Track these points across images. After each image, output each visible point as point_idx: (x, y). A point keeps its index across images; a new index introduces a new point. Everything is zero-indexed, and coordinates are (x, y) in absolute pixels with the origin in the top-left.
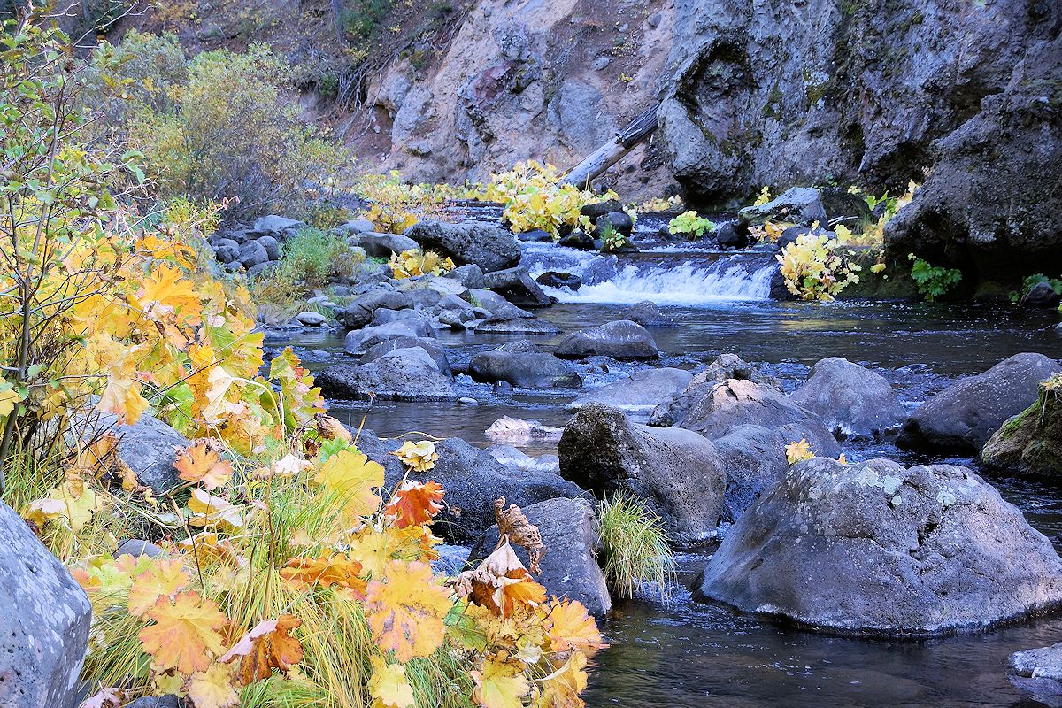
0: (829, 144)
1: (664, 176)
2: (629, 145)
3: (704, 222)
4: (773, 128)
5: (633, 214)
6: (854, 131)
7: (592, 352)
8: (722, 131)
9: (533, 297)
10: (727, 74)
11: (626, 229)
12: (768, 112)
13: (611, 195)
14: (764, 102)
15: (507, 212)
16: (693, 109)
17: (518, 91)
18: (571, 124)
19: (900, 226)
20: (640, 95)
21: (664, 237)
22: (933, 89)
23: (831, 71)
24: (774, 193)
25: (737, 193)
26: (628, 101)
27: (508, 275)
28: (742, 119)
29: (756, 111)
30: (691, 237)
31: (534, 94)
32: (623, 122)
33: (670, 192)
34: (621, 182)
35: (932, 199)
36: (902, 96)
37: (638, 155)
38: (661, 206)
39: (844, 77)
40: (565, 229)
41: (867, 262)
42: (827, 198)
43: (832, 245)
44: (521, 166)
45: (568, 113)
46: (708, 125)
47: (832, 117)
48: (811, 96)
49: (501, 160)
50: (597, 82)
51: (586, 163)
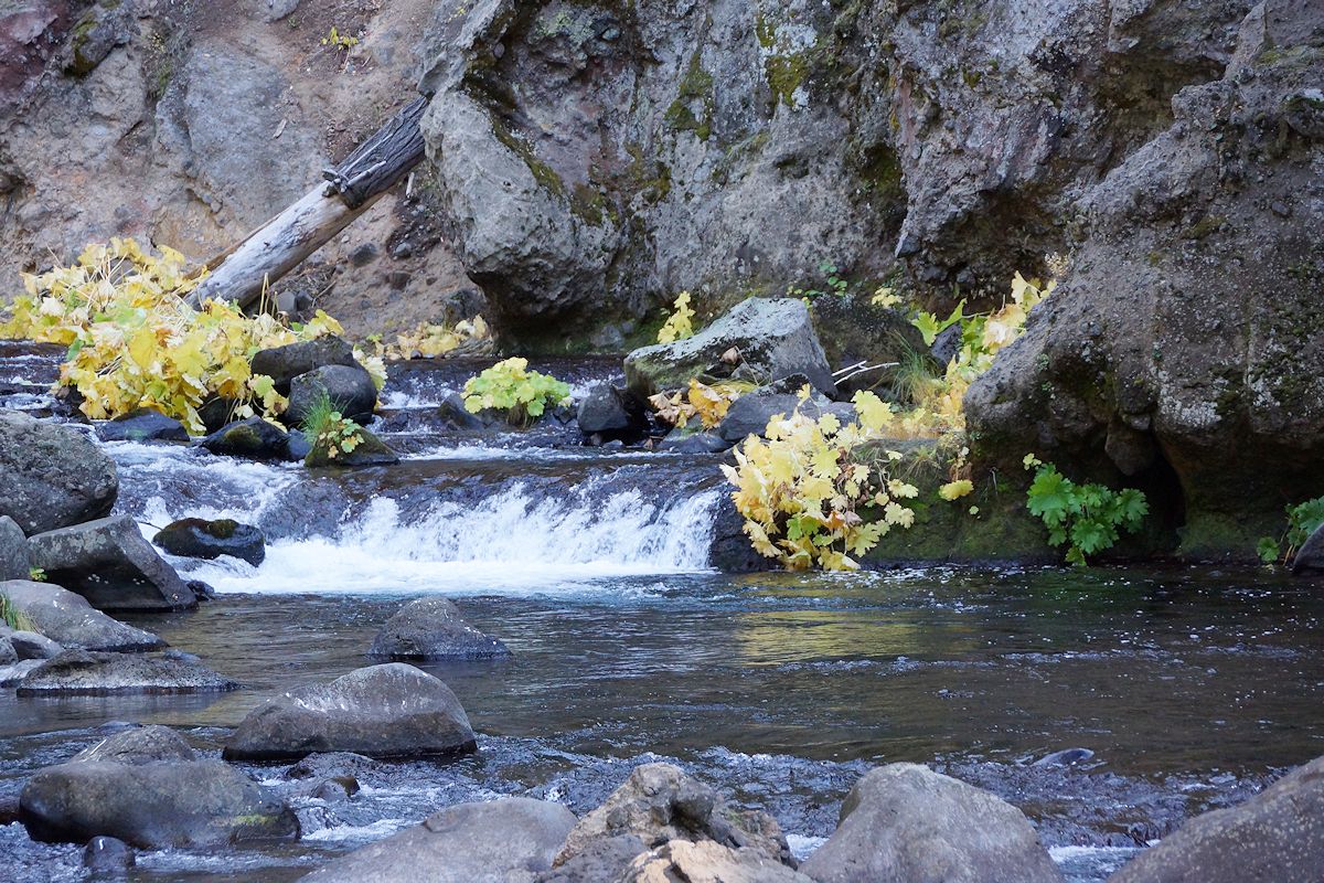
0: (823, 192)
1: (444, 272)
2: (356, 199)
3: (542, 383)
4: (693, 158)
5: (375, 366)
6: (880, 161)
7: (316, 745)
8: (575, 166)
9: (151, 586)
10: (580, 31)
11: (361, 407)
12: (681, 119)
13: (320, 325)
14: (668, 96)
15: (70, 370)
16: (505, 114)
17: (79, 71)
18: (214, 151)
19: (1002, 393)
20: (377, 78)
21: (454, 421)
22: (1056, 63)
23: (821, 22)
24: (704, 310)
25: (616, 310)
26: (350, 93)
27: (88, 537)
28: (621, 135)
29: (652, 117)
30: (516, 418)
31: (120, 80)
32: (341, 143)
33: (459, 310)
34: (343, 286)
35: (1070, 329)
36: (985, 80)
37: (378, 222)
38: (440, 343)
39: (849, 37)
40: (216, 409)
41: (931, 477)
42: (827, 319)
43: (848, 437)
44: (96, 254)
45: (207, 124)
46: (542, 151)
47: (827, 128)
48: (776, 82)
49: (46, 237)
50: (273, 50)
51: (256, 244)
